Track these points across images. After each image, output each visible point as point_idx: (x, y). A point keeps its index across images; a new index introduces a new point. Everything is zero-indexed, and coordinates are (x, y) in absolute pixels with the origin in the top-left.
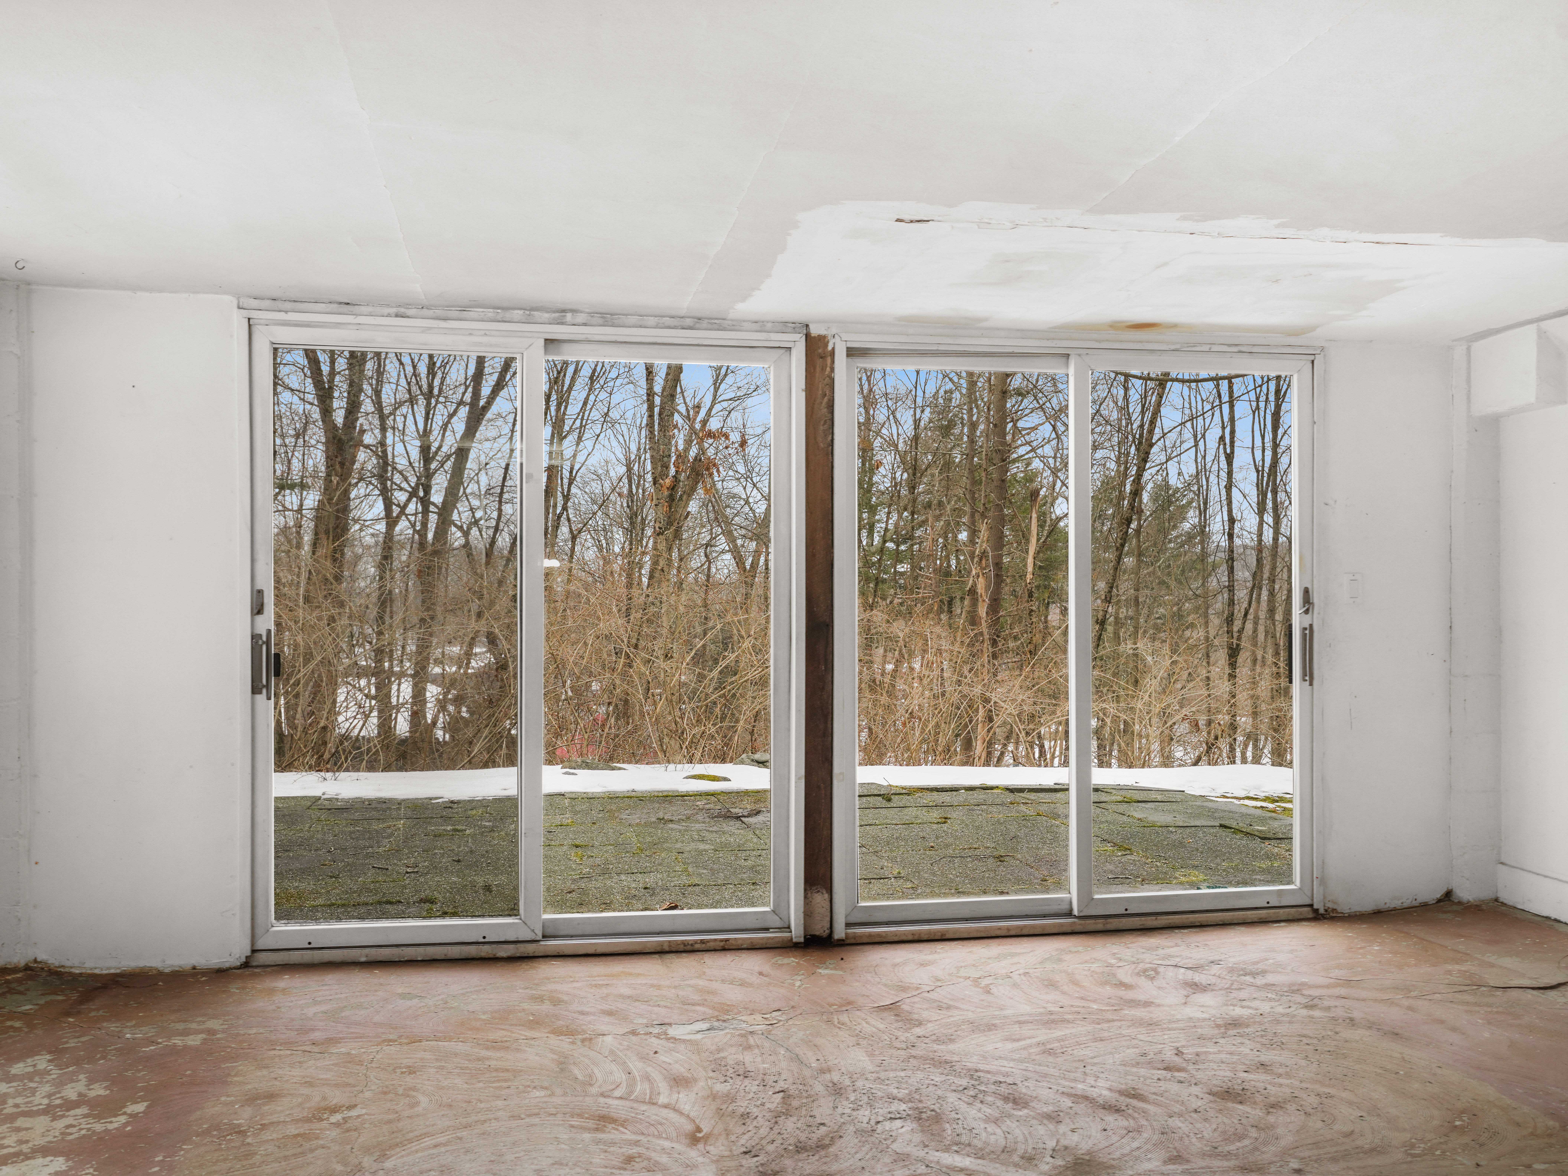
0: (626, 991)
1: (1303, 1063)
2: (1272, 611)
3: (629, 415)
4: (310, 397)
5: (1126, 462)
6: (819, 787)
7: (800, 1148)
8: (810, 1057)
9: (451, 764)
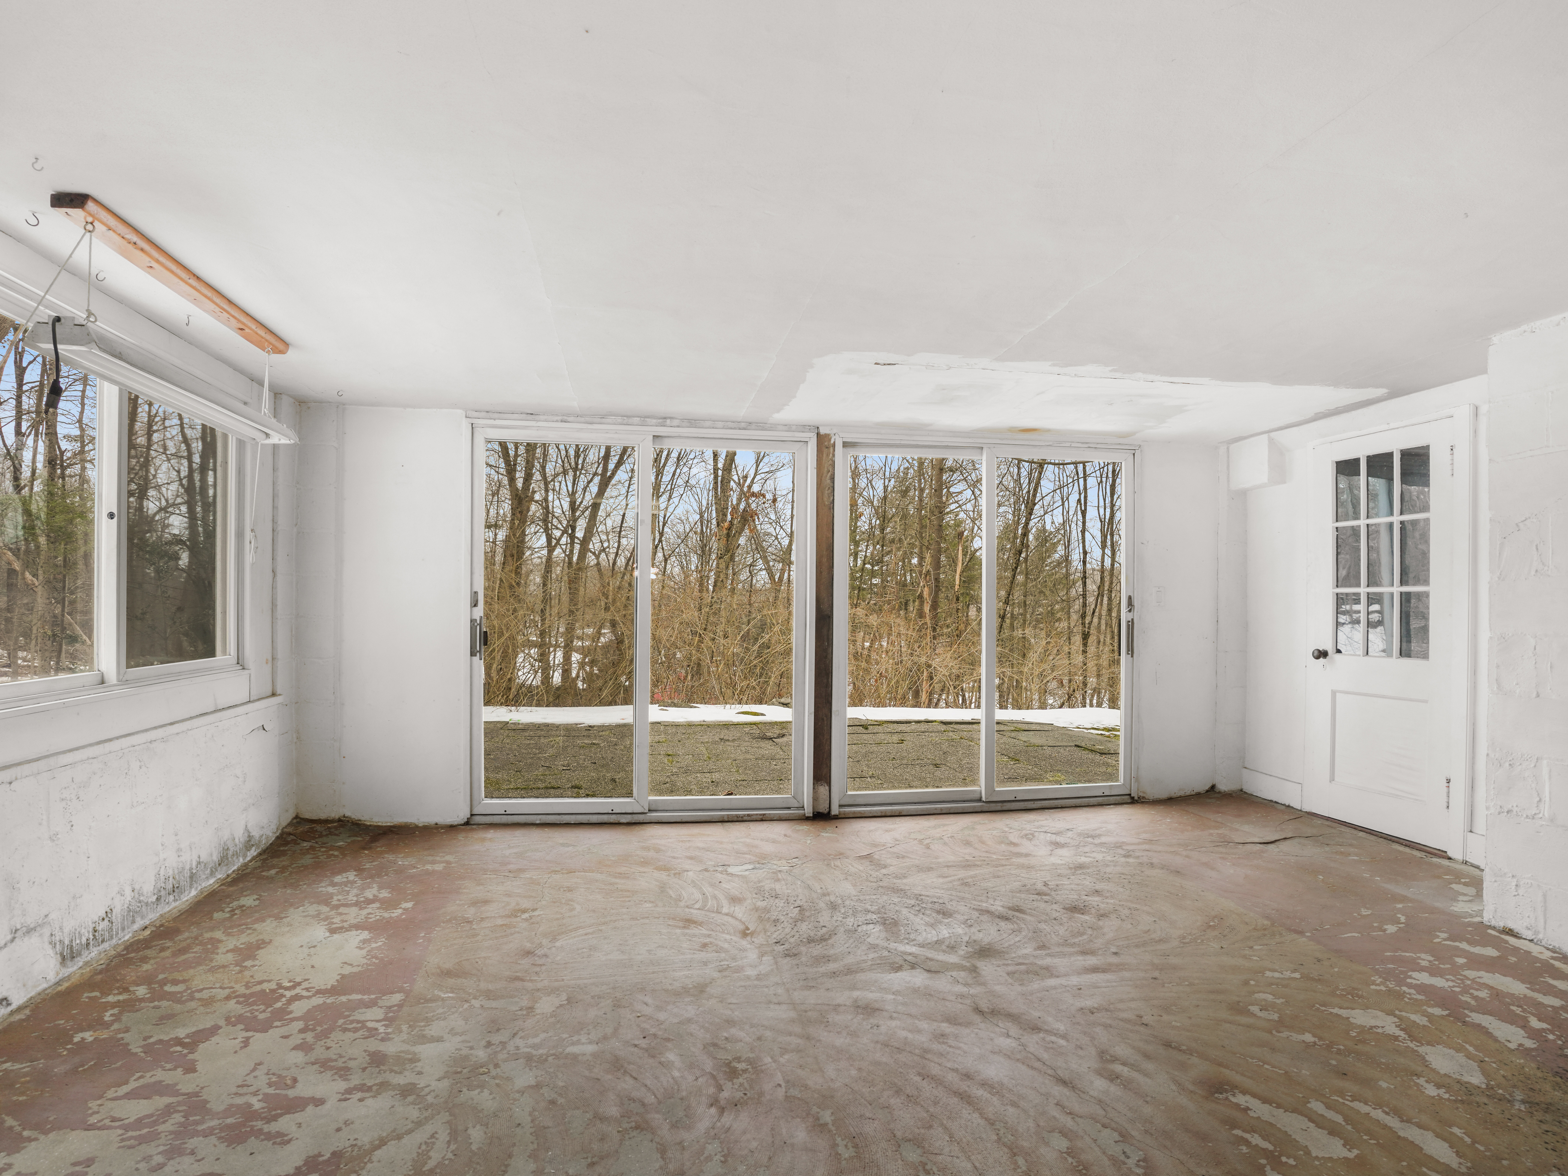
0: (701, 845)
1: (1122, 890)
2: (1110, 610)
3: (702, 482)
4: (502, 471)
5: (1019, 515)
6: (823, 719)
7: (810, 940)
8: (817, 886)
9: (589, 703)
